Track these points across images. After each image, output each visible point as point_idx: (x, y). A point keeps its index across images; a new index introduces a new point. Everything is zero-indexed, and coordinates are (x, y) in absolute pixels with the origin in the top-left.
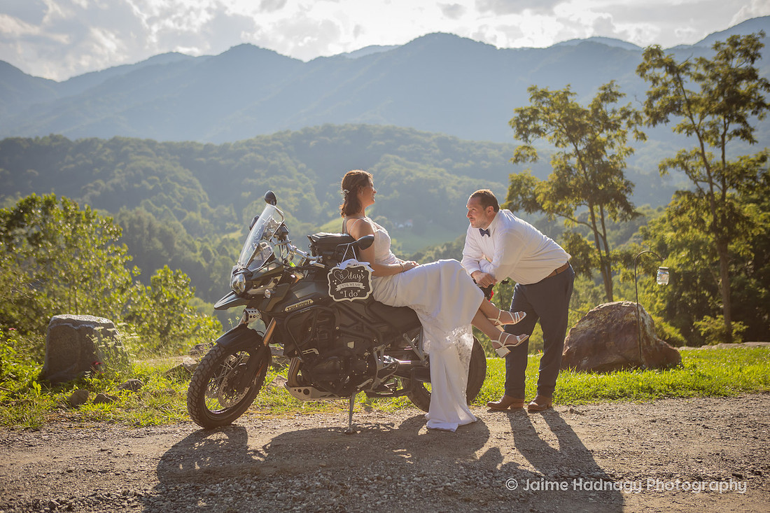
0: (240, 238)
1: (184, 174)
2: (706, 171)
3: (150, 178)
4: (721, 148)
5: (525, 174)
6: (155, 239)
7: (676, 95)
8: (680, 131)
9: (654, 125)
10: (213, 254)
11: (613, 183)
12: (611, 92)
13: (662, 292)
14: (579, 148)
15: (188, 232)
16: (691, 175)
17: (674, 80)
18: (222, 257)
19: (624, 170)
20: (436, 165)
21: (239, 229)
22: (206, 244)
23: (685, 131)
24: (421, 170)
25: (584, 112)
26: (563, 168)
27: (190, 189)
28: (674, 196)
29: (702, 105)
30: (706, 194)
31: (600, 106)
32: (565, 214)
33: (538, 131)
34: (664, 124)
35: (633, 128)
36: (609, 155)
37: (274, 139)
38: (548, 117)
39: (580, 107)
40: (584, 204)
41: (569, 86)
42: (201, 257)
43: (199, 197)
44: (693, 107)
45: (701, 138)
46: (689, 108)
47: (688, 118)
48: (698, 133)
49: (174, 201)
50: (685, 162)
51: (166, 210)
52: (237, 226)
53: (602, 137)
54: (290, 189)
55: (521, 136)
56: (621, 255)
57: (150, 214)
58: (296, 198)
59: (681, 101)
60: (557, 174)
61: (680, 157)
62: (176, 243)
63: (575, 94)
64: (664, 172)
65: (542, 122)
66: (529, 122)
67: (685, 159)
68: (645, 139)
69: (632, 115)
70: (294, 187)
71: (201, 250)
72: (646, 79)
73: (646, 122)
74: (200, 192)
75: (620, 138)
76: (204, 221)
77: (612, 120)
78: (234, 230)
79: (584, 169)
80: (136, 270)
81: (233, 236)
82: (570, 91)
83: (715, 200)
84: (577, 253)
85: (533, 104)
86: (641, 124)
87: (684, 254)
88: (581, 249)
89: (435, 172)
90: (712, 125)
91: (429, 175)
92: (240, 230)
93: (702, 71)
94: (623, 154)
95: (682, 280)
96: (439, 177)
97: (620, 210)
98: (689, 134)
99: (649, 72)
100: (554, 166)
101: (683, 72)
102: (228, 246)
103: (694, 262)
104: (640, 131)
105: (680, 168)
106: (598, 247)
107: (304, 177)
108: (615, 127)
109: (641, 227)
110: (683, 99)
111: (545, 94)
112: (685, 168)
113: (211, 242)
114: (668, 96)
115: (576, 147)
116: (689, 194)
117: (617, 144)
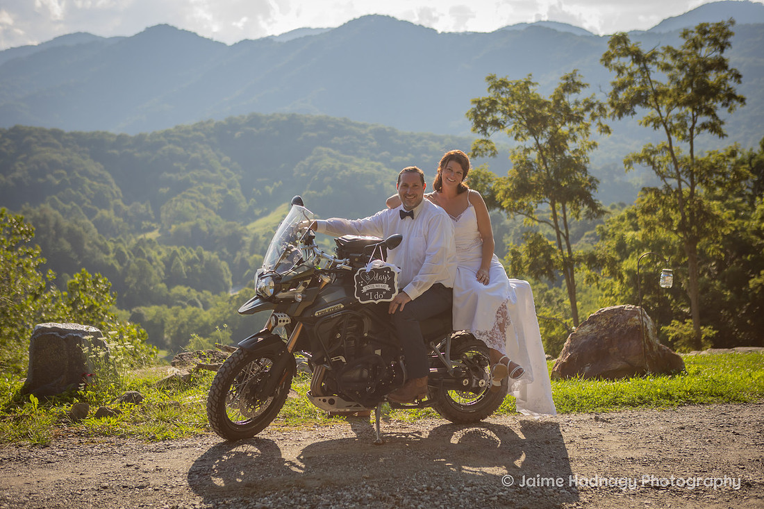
0: (157, 238)
1: (94, 167)
2: (673, 167)
3: (56, 172)
4: (689, 143)
5: (481, 169)
6: (62, 240)
7: (642, 86)
8: (646, 124)
9: (620, 118)
10: (128, 256)
11: (576, 179)
12: (574, 82)
13: (622, 295)
14: (540, 142)
15: (99, 232)
16: (657, 170)
17: (641, 69)
18: (138, 259)
19: (587, 165)
20: (373, 159)
21: (157, 228)
22: (120, 245)
23: (652, 124)
24: (357, 164)
25: (545, 104)
26: (524, 163)
27: (102, 184)
28: (640, 193)
29: (670, 97)
30: (674, 191)
31: (562, 97)
32: (526, 213)
33: (497, 124)
34: (630, 116)
35: (597, 120)
36: (572, 149)
37: (195, 130)
38: (507, 109)
39: (541, 98)
40: (546, 202)
41: (530, 75)
42: (114, 258)
43: (112, 193)
44: (660, 98)
45: (669, 132)
46: (656, 100)
47: (654, 110)
48: (666, 127)
49: (83, 197)
50: (652, 157)
51: (74, 207)
52: (154, 225)
53: (564, 130)
54: (213, 185)
55: (479, 129)
56: (585, 256)
57: (56, 212)
58: (220, 195)
59: (648, 92)
60: (518, 169)
61: (646, 151)
62: (86, 244)
63: (537, 84)
64: (629, 168)
65: (501, 114)
66: (487, 114)
67: (651, 154)
68: (609, 132)
69: (596, 107)
70: (218, 182)
71: (114, 251)
72: (610, 69)
73: (610, 115)
74: (113, 188)
75: (583, 131)
76: (118, 219)
77: (574, 112)
78: (151, 229)
79: (545, 163)
80: (51, 274)
81: (149, 236)
82: (532, 81)
83: (684, 197)
84: (538, 254)
85: (491, 95)
86: (605, 116)
87: (645, 254)
88: (543, 249)
89: (372, 166)
90: (679, 117)
91: (366, 169)
92: (158, 230)
93: (669, 61)
94: (586, 148)
95: (643, 282)
96: (376, 172)
97: (584, 209)
98: (656, 127)
99: (614, 61)
100: (514, 161)
101: (650, 61)
102: (144, 247)
103: (656, 263)
104: (604, 125)
105: (645, 163)
106: (560, 247)
107: (228, 171)
108: (579, 119)
109: (598, 226)
110: (650, 89)
111: (504, 83)
112: (652, 163)
113: (126, 242)
114: (634, 87)
115: (537, 141)
116: (657, 192)
117: (580, 139)
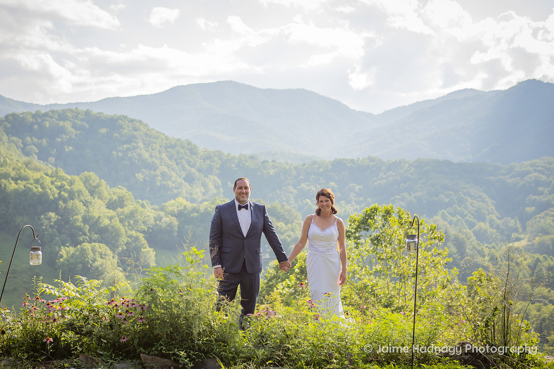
0: (524, 247)
1: (475, 190)
3: (447, 192)
10: (500, 260)
15: (477, 239)
21: (523, 239)
22: (493, 251)
27: (480, 203)
42: (488, 261)
43: (488, 210)
49: (466, 212)
51: (459, 219)
52: (521, 236)
57: (445, 223)
62: (467, 248)
71: (489, 255)
74: (489, 206)
76: (492, 230)
78: (518, 239)
81: (516, 244)
102: (513, 253)
113: (497, 248)
